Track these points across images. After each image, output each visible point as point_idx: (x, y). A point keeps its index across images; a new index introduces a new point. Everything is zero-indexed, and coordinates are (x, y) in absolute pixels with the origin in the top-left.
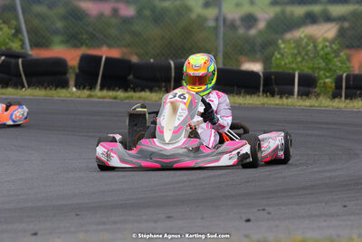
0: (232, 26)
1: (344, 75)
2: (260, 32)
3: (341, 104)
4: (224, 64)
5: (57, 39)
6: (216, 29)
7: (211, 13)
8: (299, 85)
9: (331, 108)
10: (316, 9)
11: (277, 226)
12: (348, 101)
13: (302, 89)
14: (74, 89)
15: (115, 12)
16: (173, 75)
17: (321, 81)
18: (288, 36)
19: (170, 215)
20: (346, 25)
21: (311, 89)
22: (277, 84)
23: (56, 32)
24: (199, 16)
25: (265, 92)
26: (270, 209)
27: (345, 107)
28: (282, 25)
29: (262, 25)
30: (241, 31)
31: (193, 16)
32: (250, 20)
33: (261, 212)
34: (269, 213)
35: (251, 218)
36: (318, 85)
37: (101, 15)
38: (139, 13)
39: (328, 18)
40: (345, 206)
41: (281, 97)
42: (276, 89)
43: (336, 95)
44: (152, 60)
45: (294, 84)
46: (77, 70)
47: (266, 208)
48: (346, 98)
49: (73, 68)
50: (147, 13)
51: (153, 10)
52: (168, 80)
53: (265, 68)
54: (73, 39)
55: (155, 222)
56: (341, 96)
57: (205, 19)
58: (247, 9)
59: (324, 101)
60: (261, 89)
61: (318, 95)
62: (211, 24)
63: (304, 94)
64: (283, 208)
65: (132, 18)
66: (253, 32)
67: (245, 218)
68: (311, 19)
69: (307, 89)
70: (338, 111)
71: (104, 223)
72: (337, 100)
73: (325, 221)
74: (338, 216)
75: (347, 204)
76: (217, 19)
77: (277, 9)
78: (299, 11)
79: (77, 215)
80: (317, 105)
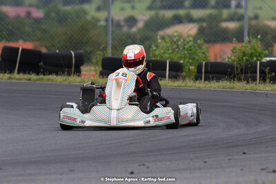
0: (118, 25)
1: (204, 63)
2: (140, 30)
3: (202, 84)
4: (113, 54)
6: (106, 27)
7: (102, 15)
8: (169, 70)
9: (194, 88)
10: (182, 12)
12: (207, 82)
13: (172, 73)
15: (29, 14)
16: (74, 62)
17: (187, 67)
18: (161, 33)
19: (73, 169)
20: (204, 24)
21: (179, 73)
22: (153, 70)
24: (93, 18)
27: (205, 87)
28: (156, 25)
29: (141, 25)
30: (125, 29)
31: (89, 18)
32: (131, 21)
33: (142, 167)
34: (148, 167)
35: (135, 171)
36: (184, 70)
37: (18, 17)
38: (47, 15)
39: (190, 20)
40: (205, 162)
43: (197, 78)
44: (57, 51)
45: (166, 70)
47: (146, 163)
48: (205, 80)
50: (53, 15)
51: (58, 13)
52: (69, 66)
55: (61, 174)
56: (201, 79)
57: (98, 20)
58: (129, 12)
59: (188, 83)
61: (184, 78)
62: (103, 23)
63: (174, 77)
64: (159, 163)
65: (42, 19)
66: (134, 29)
67: (130, 171)
68: (178, 20)
69: (175, 73)
70: (200, 90)
71: (22, 175)
72: (198, 81)
73: (190, 173)
74: (200, 169)
75: (207, 160)
76: (107, 20)
77: (153, 13)
78: (169, 14)
80: (183, 85)
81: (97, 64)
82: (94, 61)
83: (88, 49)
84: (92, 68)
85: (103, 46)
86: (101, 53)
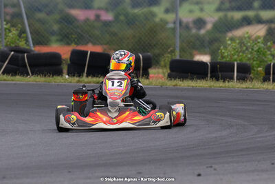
0: (187, 27)
1: (272, 64)
2: (208, 32)
3: (270, 86)
4: (180, 56)
5: (54, 38)
6: (174, 29)
7: (170, 17)
8: (237, 72)
9: (262, 89)
10: (251, 14)
11: (221, 179)
13: (240, 74)
14: (67, 76)
15: (98, 17)
16: (142, 65)
17: (255, 69)
18: (230, 35)
19: (140, 171)
20: (273, 26)
21: (247, 75)
22: (221, 71)
23: (53, 33)
24: (161, 20)
25: (211, 77)
26: (216, 166)
27: (273, 89)
28: (225, 26)
29: (209, 26)
30: (194, 31)
31: (157, 20)
32: (200, 23)
33: (209, 169)
34: (215, 169)
35: (202, 173)
36: (252, 71)
37: (87, 20)
38: (117, 17)
39: (259, 21)
40: (273, 164)
41: (224, 82)
42: (220, 76)
43: (266, 79)
45: (233, 72)
46: (69, 62)
47: (213, 166)
48: (273, 81)
49: (66, 60)
50: (122, 18)
51: (126, 15)
52: (138, 69)
53: (212, 59)
54: (65, 38)
56: (270, 80)
57: (166, 23)
58: (197, 14)
59: (256, 84)
60: (209, 75)
61: (252, 80)
62: (171, 25)
63: (242, 79)
64: (226, 165)
65: (110, 22)
66: (203, 32)
67: (197, 173)
68: (247, 21)
69: (243, 75)
70: (268, 91)
71: (90, 178)
72: (266, 83)
73: (258, 175)
74: (267, 171)
75: (274, 162)
76: (175, 23)
77: (221, 14)
78: (238, 15)
79: (70, 172)
80: (251, 87)
81: (165, 66)
82: (162, 63)
83: (157, 51)
84: (160, 70)
85: (171, 49)
86: (169, 55)
